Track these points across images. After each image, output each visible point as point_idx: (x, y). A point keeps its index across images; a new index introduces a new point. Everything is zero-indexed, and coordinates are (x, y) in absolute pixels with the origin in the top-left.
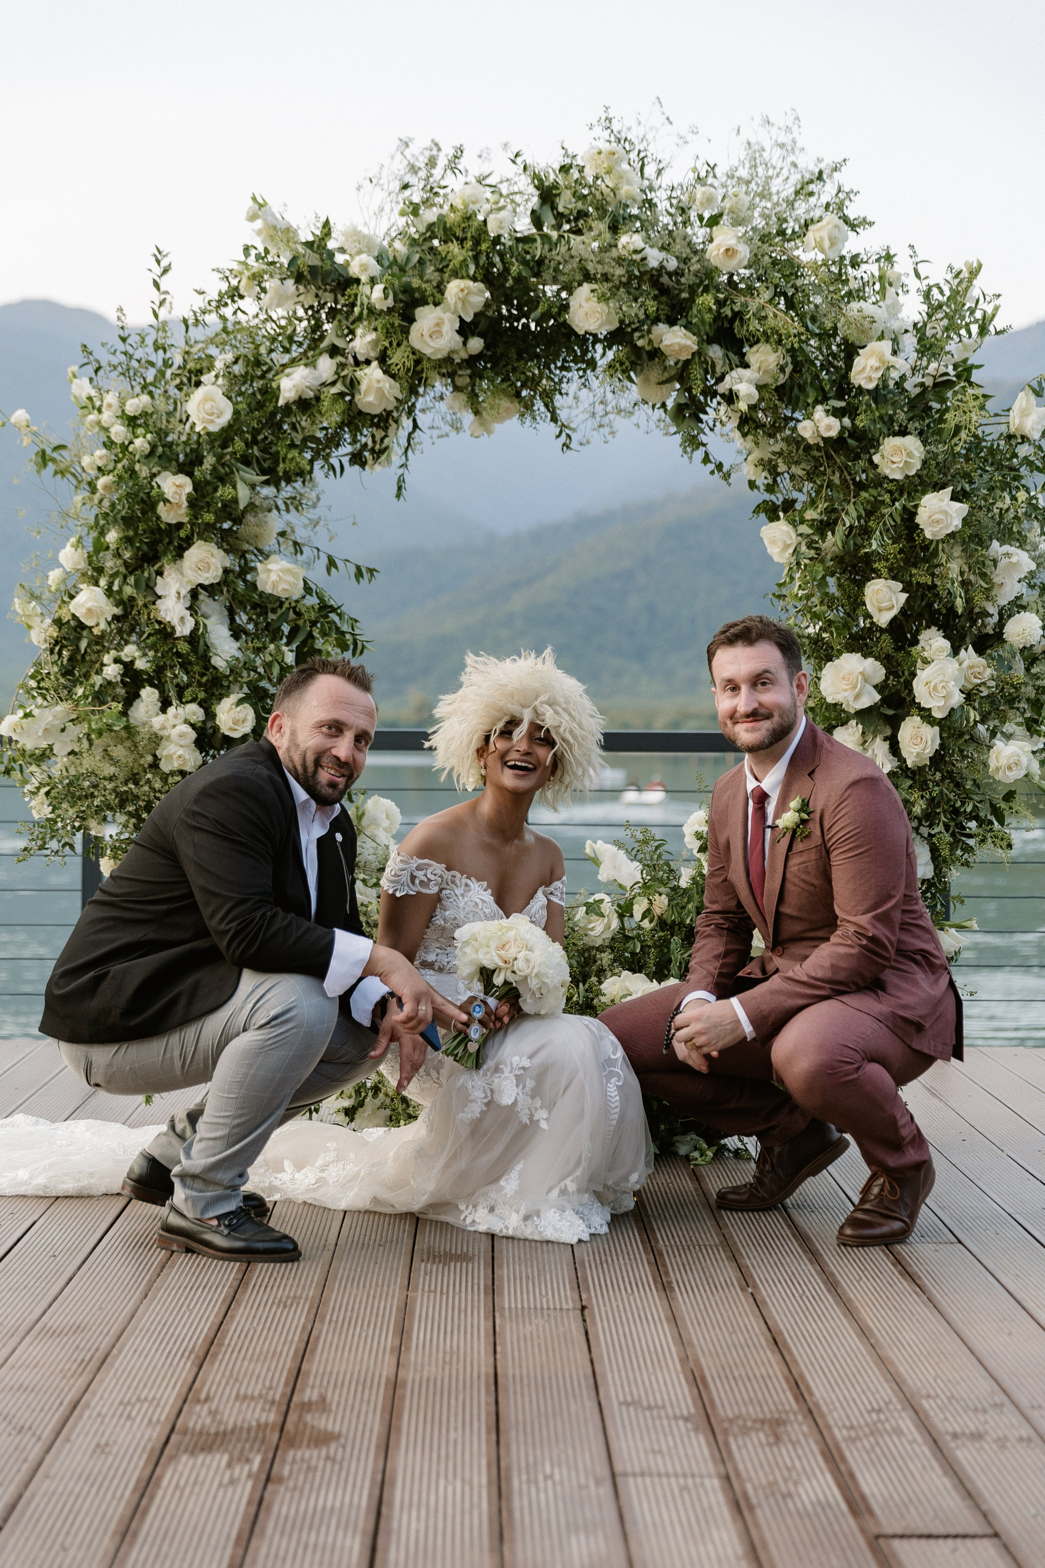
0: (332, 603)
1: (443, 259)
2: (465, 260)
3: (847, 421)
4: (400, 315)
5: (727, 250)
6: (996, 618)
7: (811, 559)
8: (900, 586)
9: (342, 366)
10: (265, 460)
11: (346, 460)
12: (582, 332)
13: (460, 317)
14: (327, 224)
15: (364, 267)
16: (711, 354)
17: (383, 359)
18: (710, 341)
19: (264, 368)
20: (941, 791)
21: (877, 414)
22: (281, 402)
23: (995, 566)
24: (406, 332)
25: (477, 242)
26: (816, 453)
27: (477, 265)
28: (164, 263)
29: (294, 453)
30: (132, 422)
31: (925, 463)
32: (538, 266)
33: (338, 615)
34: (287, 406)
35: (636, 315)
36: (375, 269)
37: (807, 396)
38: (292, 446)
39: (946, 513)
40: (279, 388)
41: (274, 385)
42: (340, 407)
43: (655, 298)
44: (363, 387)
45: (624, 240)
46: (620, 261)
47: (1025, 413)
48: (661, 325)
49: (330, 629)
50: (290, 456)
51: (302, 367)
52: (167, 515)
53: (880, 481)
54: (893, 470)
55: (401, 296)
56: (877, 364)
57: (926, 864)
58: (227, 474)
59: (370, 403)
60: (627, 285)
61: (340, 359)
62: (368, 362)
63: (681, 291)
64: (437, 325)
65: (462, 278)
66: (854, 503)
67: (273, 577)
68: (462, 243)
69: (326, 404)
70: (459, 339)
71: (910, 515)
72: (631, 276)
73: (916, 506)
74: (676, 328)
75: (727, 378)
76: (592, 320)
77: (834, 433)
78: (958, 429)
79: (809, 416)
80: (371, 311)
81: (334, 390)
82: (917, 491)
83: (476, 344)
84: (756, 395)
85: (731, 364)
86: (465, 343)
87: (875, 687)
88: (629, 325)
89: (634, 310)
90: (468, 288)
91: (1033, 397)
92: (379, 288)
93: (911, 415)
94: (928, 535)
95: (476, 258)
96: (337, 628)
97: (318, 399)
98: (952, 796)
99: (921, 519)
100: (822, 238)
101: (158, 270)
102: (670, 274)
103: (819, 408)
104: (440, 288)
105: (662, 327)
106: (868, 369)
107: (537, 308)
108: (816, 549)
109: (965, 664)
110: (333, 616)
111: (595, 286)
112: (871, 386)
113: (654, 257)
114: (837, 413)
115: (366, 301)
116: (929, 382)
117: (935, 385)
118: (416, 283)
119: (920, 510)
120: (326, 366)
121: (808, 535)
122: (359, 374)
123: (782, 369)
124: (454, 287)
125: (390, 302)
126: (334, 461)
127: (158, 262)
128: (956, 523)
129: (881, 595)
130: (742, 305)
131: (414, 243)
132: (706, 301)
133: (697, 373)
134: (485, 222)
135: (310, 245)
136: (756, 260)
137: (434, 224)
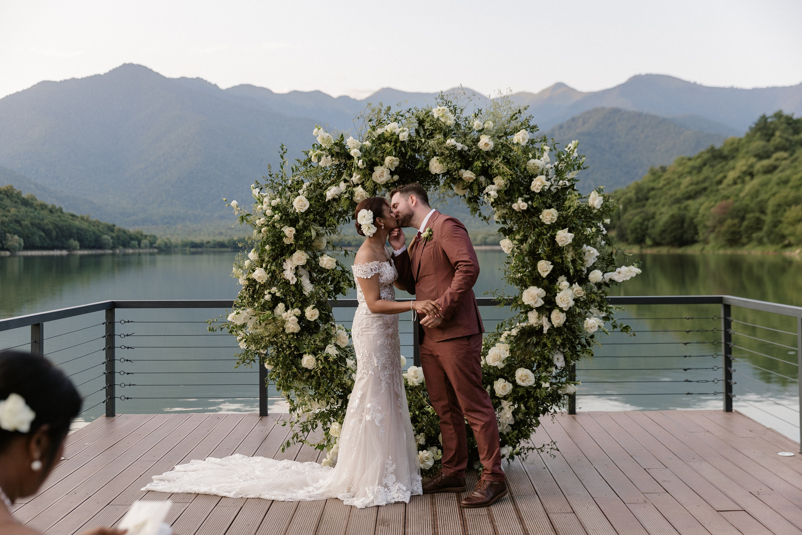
0: (347, 270)
1: (383, 149)
2: (391, 150)
3: (530, 203)
4: (369, 170)
5: (485, 144)
6: (586, 272)
7: (518, 253)
8: (550, 263)
9: (348, 186)
10: (321, 220)
11: (350, 217)
12: (434, 174)
13: (390, 169)
14: (342, 136)
15: (355, 153)
16: (481, 179)
17: (363, 184)
18: (480, 175)
19: (321, 185)
20: (567, 336)
21: (541, 201)
22: (327, 200)
23: (585, 255)
24: (371, 175)
25: (396, 142)
26: (519, 214)
27: (396, 151)
28: (284, 150)
29: (331, 218)
30: (274, 209)
31: (558, 218)
32: (418, 151)
33: (349, 273)
34: (329, 201)
35: (453, 168)
36: (359, 154)
37: (515, 195)
38: (331, 215)
39: (566, 237)
40: (326, 195)
41: (324, 194)
42: (348, 202)
43: (460, 161)
44: (356, 194)
45: (448, 141)
46: (447, 148)
47: (594, 199)
48: (462, 170)
49: (346, 279)
50: (330, 220)
51: (334, 187)
52: (287, 241)
53: (543, 224)
54: (547, 221)
55: (369, 163)
56: (540, 184)
57: (562, 362)
58: (308, 226)
59: (358, 200)
60: (450, 156)
61: (348, 184)
62: (358, 185)
63: (469, 158)
64: (382, 173)
65: (391, 156)
66: (533, 233)
67: (325, 262)
68: (390, 143)
69: (343, 201)
70: (390, 177)
71: (553, 237)
72: (451, 154)
73: (555, 235)
74: (468, 171)
75: (487, 188)
76: (437, 170)
77: (525, 208)
78: (570, 207)
79: (517, 202)
80: (358, 168)
81: (346, 196)
82: (556, 228)
83: (396, 177)
84: (497, 195)
85: (487, 183)
86: (392, 177)
87: (542, 298)
88: (451, 171)
89: (452, 166)
90: (392, 159)
91: (597, 193)
92: (361, 161)
93: (553, 200)
94: (560, 245)
95: (395, 149)
96: (348, 279)
97: (340, 198)
98: (571, 337)
99: (558, 239)
100: (520, 138)
101: (282, 152)
102: (465, 152)
103: (520, 199)
104: (383, 159)
105: (463, 171)
106: (537, 186)
107: (417, 165)
108: (520, 249)
109: (575, 290)
110: (347, 275)
111: (438, 158)
112: (538, 191)
113: (459, 146)
114: (526, 200)
115: (356, 166)
116: (560, 188)
117: (562, 189)
118: (374, 159)
119: (557, 236)
120: (343, 185)
121: (517, 244)
122: (355, 189)
123: (506, 186)
124: (388, 159)
125: (365, 166)
126: (347, 218)
127: (282, 149)
128: (570, 241)
129: (543, 266)
130: (491, 163)
131: (373, 142)
132: (478, 164)
133: (475, 187)
134: (398, 136)
135: (336, 144)
136: (496, 146)
137: (380, 135)
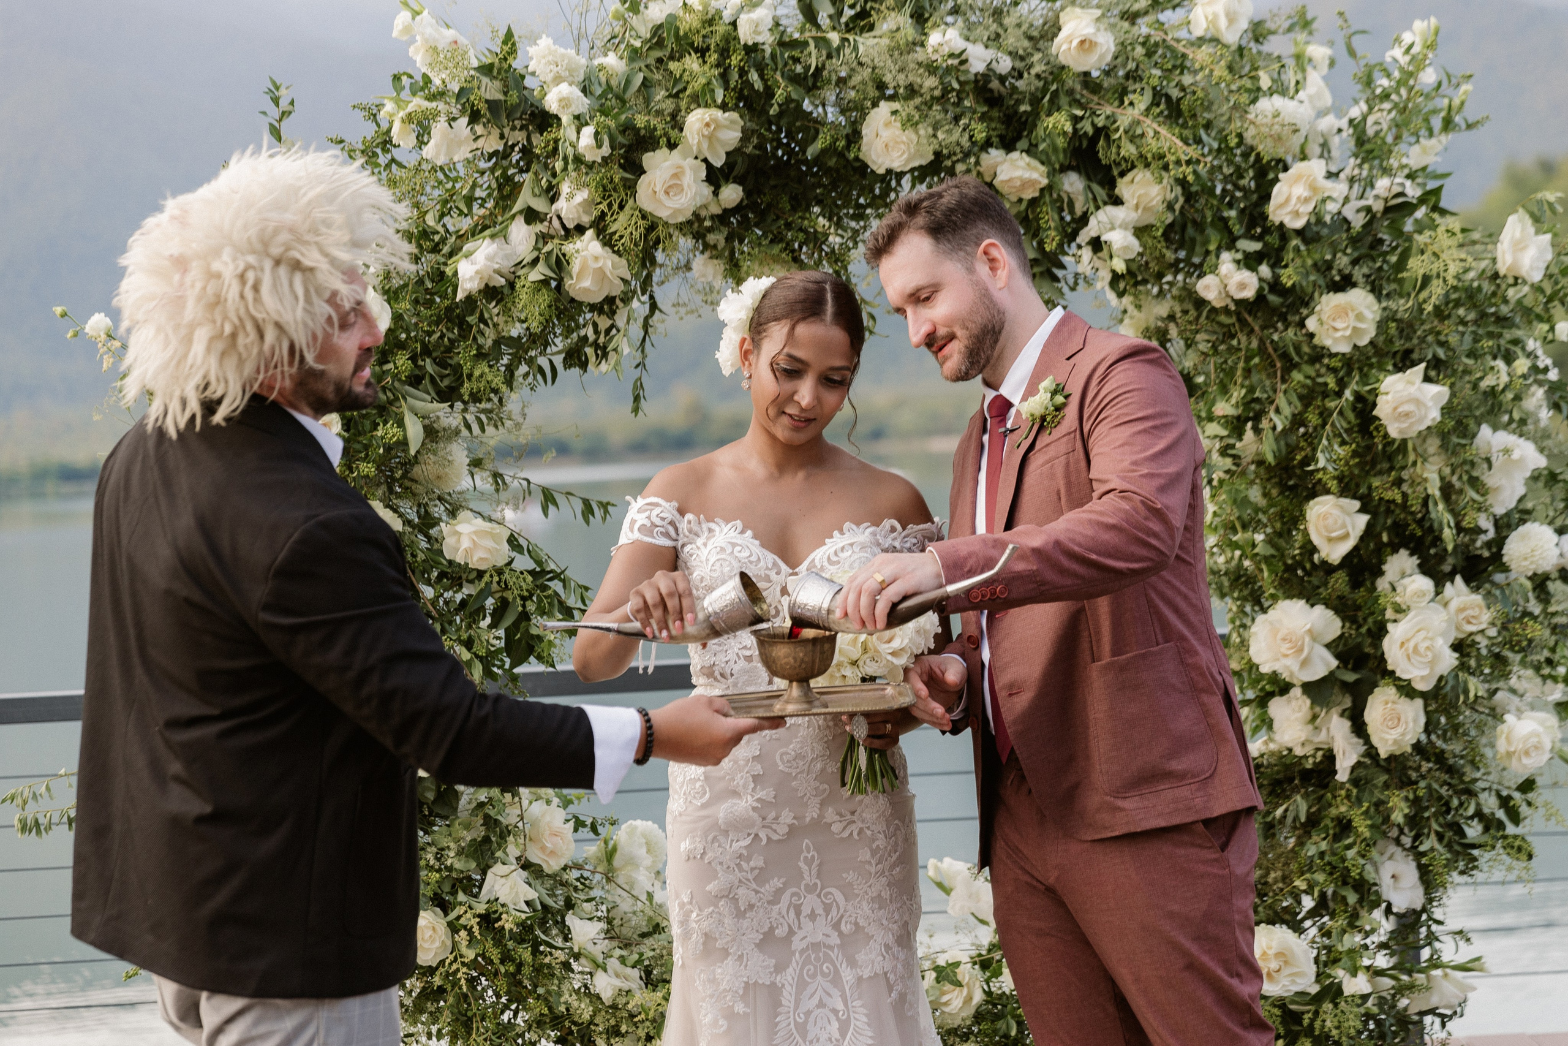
0: (552, 566)
1: (677, 81)
2: (709, 83)
3: (1265, 270)
4: (621, 166)
5: (1082, 42)
6: (1491, 534)
7: (1227, 472)
8: (1357, 504)
9: (544, 238)
10: (442, 377)
11: (558, 360)
12: (881, 171)
13: (705, 160)
14: (509, 35)
15: (565, 102)
16: (1067, 187)
17: (600, 225)
18: (1064, 169)
19: (437, 238)
20: (1429, 787)
21: (1309, 262)
22: (460, 296)
23: (1490, 468)
24: (631, 187)
25: (724, 53)
26: (1223, 318)
27: (726, 89)
28: (284, 104)
29: (482, 368)
31: (1382, 325)
32: (812, 82)
33: (564, 581)
34: (470, 299)
35: (958, 144)
36: (582, 104)
37: (1207, 242)
38: (481, 356)
39: (1417, 402)
40: (456, 273)
41: (449, 271)
42: (544, 298)
43: (983, 118)
44: (575, 267)
45: (934, 38)
46: (931, 68)
47: (1519, 246)
48: (993, 152)
49: (551, 604)
50: (477, 373)
51: (487, 241)
53: (1319, 354)
54: (1336, 340)
55: (621, 139)
56: (1306, 194)
57: (1412, 887)
58: (391, 403)
59: (586, 290)
60: (942, 99)
61: (540, 227)
62: (580, 229)
63: (1019, 102)
64: (675, 176)
65: (707, 106)
66: (1285, 392)
67: (465, 543)
68: (703, 56)
69: (523, 296)
70: (707, 190)
71: (1365, 406)
72: (946, 90)
73: (1375, 392)
74: (1015, 155)
75: (1092, 221)
76: (896, 154)
77: (1249, 293)
78: (1426, 280)
79: (1214, 270)
80: (578, 160)
81: (535, 275)
82: (1371, 366)
83: (732, 194)
84: (1136, 246)
85: (1095, 199)
86: (716, 193)
87: (1328, 646)
88: (949, 157)
89: (952, 136)
90: (715, 120)
91: (1529, 221)
92: (588, 131)
93: (1356, 254)
94: (1394, 432)
95: (724, 77)
96: (561, 603)
97: (512, 285)
98: (1444, 791)
99: (1383, 409)
100: (1216, 16)
101: (274, 112)
102: (1002, 79)
103: (1226, 256)
104: (676, 122)
105: (995, 155)
106: (1294, 200)
107: (815, 138)
108: (1234, 457)
109: (1454, 605)
110: (556, 586)
111: (896, 105)
112: (1299, 224)
113: (979, 57)
114: (1250, 262)
115: (570, 151)
116: (1378, 207)
117: (1387, 210)
118: (640, 121)
119: (1380, 400)
120: (521, 235)
121: (1222, 438)
122: (569, 248)
123: (1170, 207)
124: (696, 120)
125: (606, 150)
126: (543, 361)
127: (276, 101)
128: (1434, 415)
129: (1330, 521)
130: (1108, 117)
131: (634, 55)
132: (1058, 122)
133: (1049, 219)
134: (734, 24)
135: (486, 70)
136: (1123, 50)
137: (661, 26)
